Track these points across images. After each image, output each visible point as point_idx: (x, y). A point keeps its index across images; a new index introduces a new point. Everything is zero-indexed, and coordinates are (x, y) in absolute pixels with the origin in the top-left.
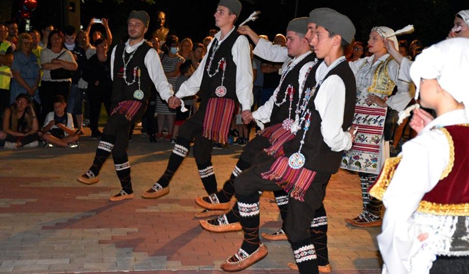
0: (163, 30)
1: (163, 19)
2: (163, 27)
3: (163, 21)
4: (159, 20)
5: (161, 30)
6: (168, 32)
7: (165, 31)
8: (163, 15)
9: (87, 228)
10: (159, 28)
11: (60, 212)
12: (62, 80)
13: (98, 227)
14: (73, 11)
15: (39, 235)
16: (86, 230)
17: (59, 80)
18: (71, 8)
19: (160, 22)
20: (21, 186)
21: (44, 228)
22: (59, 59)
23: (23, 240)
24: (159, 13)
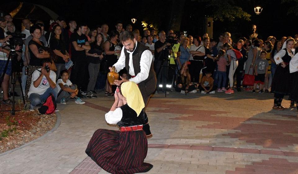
0: (255, 35)
1: (255, 29)
2: (255, 33)
3: (255, 30)
4: (253, 29)
5: (254, 35)
6: (257, 35)
7: (256, 35)
8: (255, 27)
9: (217, 129)
10: (253, 34)
11: (204, 121)
12: (201, 60)
13: (222, 128)
14: (210, 26)
15: (195, 130)
16: (216, 129)
17: (200, 60)
18: (209, 25)
19: (254, 30)
20: (185, 109)
21: (197, 127)
22: (198, 50)
23: (188, 131)
24: (253, 26)
